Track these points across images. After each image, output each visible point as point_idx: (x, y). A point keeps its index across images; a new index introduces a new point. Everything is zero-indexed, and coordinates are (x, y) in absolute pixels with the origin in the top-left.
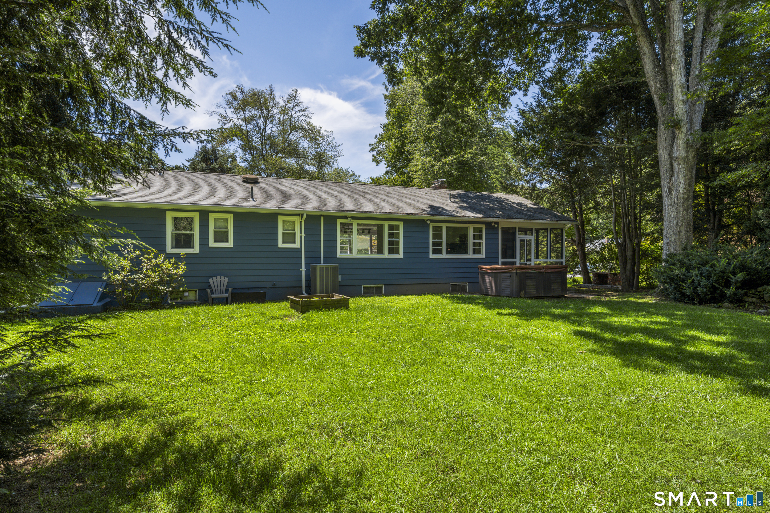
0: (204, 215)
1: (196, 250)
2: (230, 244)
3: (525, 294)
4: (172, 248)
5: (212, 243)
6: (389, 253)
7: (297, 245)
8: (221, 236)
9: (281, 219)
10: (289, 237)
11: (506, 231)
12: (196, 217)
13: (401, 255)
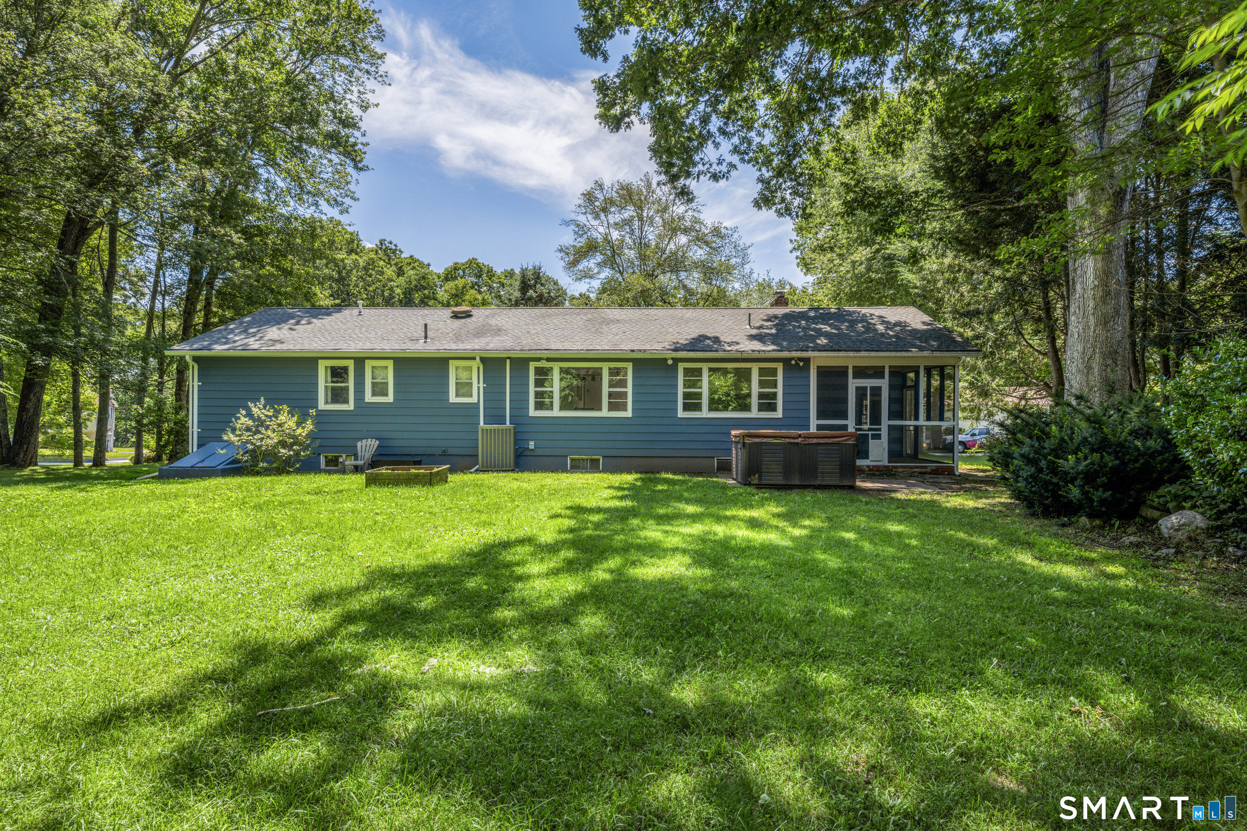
0: (360, 362)
1: (351, 406)
2: (390, 399)
3: (760, 478)
4: (326, 402)
5: (369, 398)
6: (610, 409)
7: (474, 399)
8: (379, 389)
9: (452, 364)
10: (464, 388)
11: (823, 372)
12: (350, 364)
13: (629, 414)
